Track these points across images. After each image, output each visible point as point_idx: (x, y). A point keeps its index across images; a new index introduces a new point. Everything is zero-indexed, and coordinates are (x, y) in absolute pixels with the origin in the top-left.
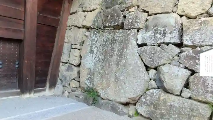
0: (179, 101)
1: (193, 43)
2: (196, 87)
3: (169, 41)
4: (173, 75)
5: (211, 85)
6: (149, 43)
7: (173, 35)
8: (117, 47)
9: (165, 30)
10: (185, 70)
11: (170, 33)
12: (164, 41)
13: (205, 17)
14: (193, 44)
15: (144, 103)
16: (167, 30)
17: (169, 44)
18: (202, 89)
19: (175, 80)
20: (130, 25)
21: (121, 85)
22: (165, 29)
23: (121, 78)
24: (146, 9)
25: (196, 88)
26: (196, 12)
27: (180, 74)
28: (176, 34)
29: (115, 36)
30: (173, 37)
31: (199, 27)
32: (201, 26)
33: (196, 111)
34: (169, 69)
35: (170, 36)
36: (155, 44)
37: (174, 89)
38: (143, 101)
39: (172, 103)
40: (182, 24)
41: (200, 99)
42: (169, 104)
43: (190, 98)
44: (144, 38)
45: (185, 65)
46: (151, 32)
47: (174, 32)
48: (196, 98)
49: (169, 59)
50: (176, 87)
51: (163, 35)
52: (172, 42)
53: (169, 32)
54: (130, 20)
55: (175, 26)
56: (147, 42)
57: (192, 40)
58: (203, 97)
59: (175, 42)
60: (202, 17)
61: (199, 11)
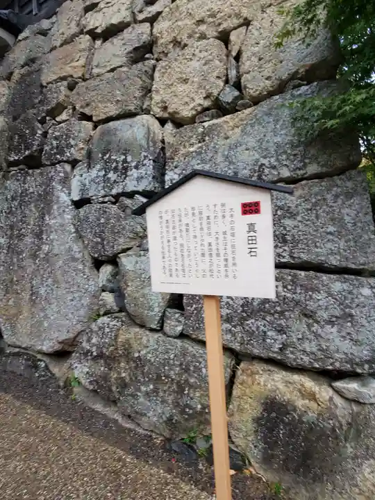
0: (156, 346)
3: (135, 189)
4: (143, 276)
6: (94, 198)
7: (142, 171)
8: (32, 212)
9: (125, 161)
11: (136, 167)
13: (213, 117)
15: (87, 353)
16: (129, 159)
17: (134, 196)
21: (43, 310)
24: (87, 111)
25: (195, 309)
26: (192, 105)
28: (149, 168)
29: (26, 186)
30: (142, 177)
31: (200, 145)
32: (204, 141)
33: (194, 372)
34: (137, 262)
35: (135, 174)
36: (107, 199)
37: (145, 313)
38: (83, 349)
39: (142, 353)
40: (163, 142)
42: (136, 355)
43: (182, 336)
44: (85, 185)
46: (98, 167)
47: (145, 162)
48: (194, 336)
49: (137, 234)
50: (151, 308)
51: (122, 174)
52: (140, 189)
53: (133, 164)
55: (148, 147)
56: (90, 195)
59: (148, 189)
60: (207, 119)
61: (200, 101)
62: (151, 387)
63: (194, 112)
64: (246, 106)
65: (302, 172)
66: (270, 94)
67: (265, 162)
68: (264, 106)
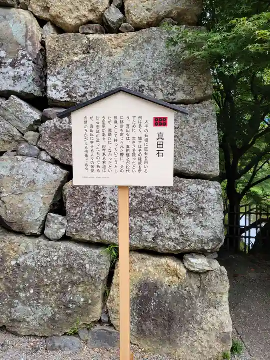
0: (38, 251)
1: (70, 96)
2: (78, 209)
3: (11, 89)
4: (22, 181)
5: (110, 202)
7: (21, 71)
10: (53, 168)
11: (13, 65)
13: (96, 32)
14: (69, 99)
16: (2, 54)
17: (10, 96)
18: (91, 214)
19: (29, 196)
25: (78, 212)
26: (76, 14)
27: (40, 177)
28: (28, 69)
30: (20, 78)
31: (84, 56)
32: (89, 53)
33: (78, 269)
34: (13, 168)
35: (11, 72)
37: (25, 219)
39: (21, 260)
40: (43, 44)
41: (88, 239)
42: (13, 263)
43: (65, 238)
45: (52, 155)
47: (23, 62)
48: (77, 237)
49: (13, 137)
50: (31, 213)
52: (18, 89)
53: (10, 61)
55: (27, 46)
57: (67, 89)
58: (93, 232)
59: (27, 91)
60: (91, 32)
61: (84, 12)
62: (32, 291)
63: (79, 22)
64: (128, 30)
65: (172, 97)
66: (149, 25)
67: (145, 84)
68: (145, 33)
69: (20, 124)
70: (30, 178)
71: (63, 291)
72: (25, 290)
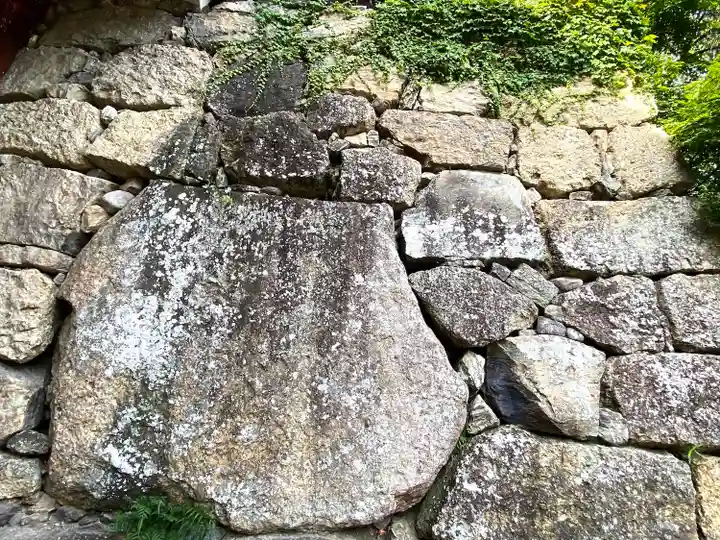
1: (589, 265)
2: (632, 402)
3: (521, 256)
5: (672, 390)
6: (452, 259)
7: (529, 237)
9: (497, 220)
10: (589, 350)
11: (519, 230)
12: (503, 252)
14: (588, 268)
15: (479, 501)
16: (504, 219)
17: (521, 264)
18: (653, 406)
19: (570, 386)
20: (369, 188)
22: (499, 217)
23: (350, 401)
24: (418, 147)
25: (634, 404)
26: (569, 182)
27: (578, 361)
28: (536, 235)
29: (300, 222)
30: (530, 244)
35: (520, 239)
36: (475, 263)
37: (578, 417)
38: (469, 494)
41: (659, 441)
43: (632, 443)
44: (432, 240)
45: (586, 333)
46: (451, 220)
47: (529, 227)
48: (644, 439)
50: (583, 409)
51: (496, 236)
52: (529, 257)
53: (513, 226)
54: (365, 173)
56: (445, 253)
57: (583, 257)
58: (663, 431)
60: (583, 198)
61: (578, 180)
62: (615, 521)
63: (571, 189)
64: (626, 198)
65: (699, 266)
66: (648, 194)
67: (667, 252)
68: (646, 202)
69: (539, 297)
70: (566, 364)
71: (651, 518)
72: (608, 519)
